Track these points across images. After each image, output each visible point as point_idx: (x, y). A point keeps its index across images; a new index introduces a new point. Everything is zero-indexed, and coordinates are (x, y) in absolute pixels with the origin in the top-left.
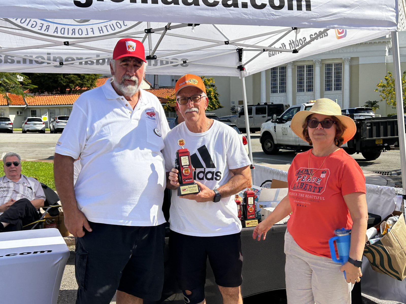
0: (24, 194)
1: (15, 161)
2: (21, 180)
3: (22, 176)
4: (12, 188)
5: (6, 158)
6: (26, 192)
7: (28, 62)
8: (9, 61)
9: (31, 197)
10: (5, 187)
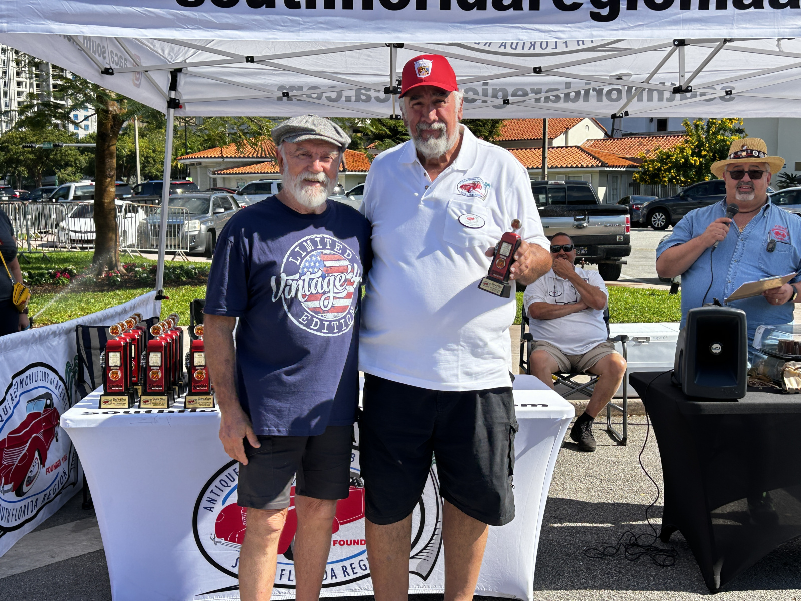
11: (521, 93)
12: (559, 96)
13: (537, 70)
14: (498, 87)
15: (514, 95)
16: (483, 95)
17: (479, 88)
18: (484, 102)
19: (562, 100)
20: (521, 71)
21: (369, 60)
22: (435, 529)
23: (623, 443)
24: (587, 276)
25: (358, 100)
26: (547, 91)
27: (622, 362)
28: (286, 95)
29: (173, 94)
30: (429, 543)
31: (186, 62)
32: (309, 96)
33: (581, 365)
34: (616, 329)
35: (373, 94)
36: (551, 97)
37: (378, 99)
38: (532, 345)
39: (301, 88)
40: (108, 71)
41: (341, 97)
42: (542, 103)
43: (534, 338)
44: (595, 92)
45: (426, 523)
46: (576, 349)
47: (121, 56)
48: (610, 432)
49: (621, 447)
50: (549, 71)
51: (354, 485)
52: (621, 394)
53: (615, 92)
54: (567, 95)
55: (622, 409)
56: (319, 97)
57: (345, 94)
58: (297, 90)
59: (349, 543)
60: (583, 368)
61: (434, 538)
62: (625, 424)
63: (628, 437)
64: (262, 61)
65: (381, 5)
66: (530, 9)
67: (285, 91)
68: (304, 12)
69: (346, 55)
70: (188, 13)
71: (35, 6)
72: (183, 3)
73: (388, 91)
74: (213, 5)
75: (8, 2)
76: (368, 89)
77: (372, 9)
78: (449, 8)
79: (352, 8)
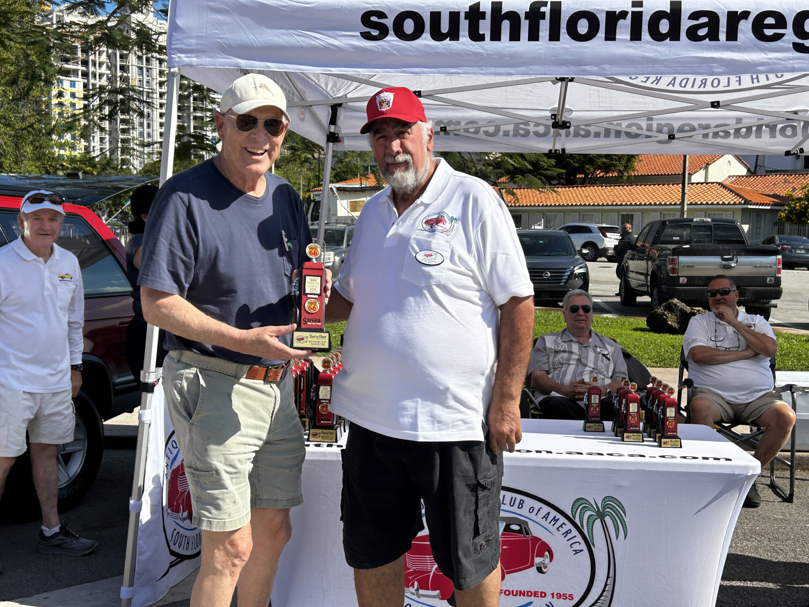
0: (596, 367)
1: (584, 304)
2: (591, 340)
3: (593, 334)
4: (576, 354)
5: (571, 298)
6: (600, 363)
7: (613, 134)
8: (582, 133)
9: (606, 373)
10: (564, 351)
11: (688, 129)
12: (729, 133)
13: (715, 105)
14: (664, 123)
15: (681, 130)
16: (647, 130)
17: (644, 124)
18: (647, 137)
19: (732, 137)
20: (698, 106)
21: (530, 95)
22: (606, 585)
23: (789, 499)
24: (753, 321)
25: (516, 134)
26: (717, 126)
27: (792, 414)
28: (444, 129)
29: (332, 127)
30: (598, 599)
31: (346, 97)
32: (466, 130)
33: (745, 415)
34: (783, 378)
35: (532, 128)
36: (720, 133)
37: (537, 134)
38: (692, 391)
39: (458, 123)
41: (499, 131)
42: (710, 139)
43: (695, 385)
44: (768, 129)
45: (596, 577)
46: (742, 398)
48: (773, 487)
49: (787, 504)
50: (728, 106)
51: (522, 533)
52: (789, 448)
53: (789, 129)
55: (790, 464)
56: (477, 132)
57: (503, 128)
58: (455, 125)
59: (515, 593)
60: (748, 418)
61: (604, 594)
62: (792, 479)
63: (795, 493)
64: (430, 96)
65: (568, 37)
66: (727, 40)
67: (443, 126)
68: (488, 45)
69: (506, 90)
70: (371, 46)
71: (224, 41)
72: (367, 36)
73: (555, 125)
74: (397, 39)
75: (198, 37)
76: (527, 124)
77: (559, 40)
78: (640, 39)
79: (538, 40)
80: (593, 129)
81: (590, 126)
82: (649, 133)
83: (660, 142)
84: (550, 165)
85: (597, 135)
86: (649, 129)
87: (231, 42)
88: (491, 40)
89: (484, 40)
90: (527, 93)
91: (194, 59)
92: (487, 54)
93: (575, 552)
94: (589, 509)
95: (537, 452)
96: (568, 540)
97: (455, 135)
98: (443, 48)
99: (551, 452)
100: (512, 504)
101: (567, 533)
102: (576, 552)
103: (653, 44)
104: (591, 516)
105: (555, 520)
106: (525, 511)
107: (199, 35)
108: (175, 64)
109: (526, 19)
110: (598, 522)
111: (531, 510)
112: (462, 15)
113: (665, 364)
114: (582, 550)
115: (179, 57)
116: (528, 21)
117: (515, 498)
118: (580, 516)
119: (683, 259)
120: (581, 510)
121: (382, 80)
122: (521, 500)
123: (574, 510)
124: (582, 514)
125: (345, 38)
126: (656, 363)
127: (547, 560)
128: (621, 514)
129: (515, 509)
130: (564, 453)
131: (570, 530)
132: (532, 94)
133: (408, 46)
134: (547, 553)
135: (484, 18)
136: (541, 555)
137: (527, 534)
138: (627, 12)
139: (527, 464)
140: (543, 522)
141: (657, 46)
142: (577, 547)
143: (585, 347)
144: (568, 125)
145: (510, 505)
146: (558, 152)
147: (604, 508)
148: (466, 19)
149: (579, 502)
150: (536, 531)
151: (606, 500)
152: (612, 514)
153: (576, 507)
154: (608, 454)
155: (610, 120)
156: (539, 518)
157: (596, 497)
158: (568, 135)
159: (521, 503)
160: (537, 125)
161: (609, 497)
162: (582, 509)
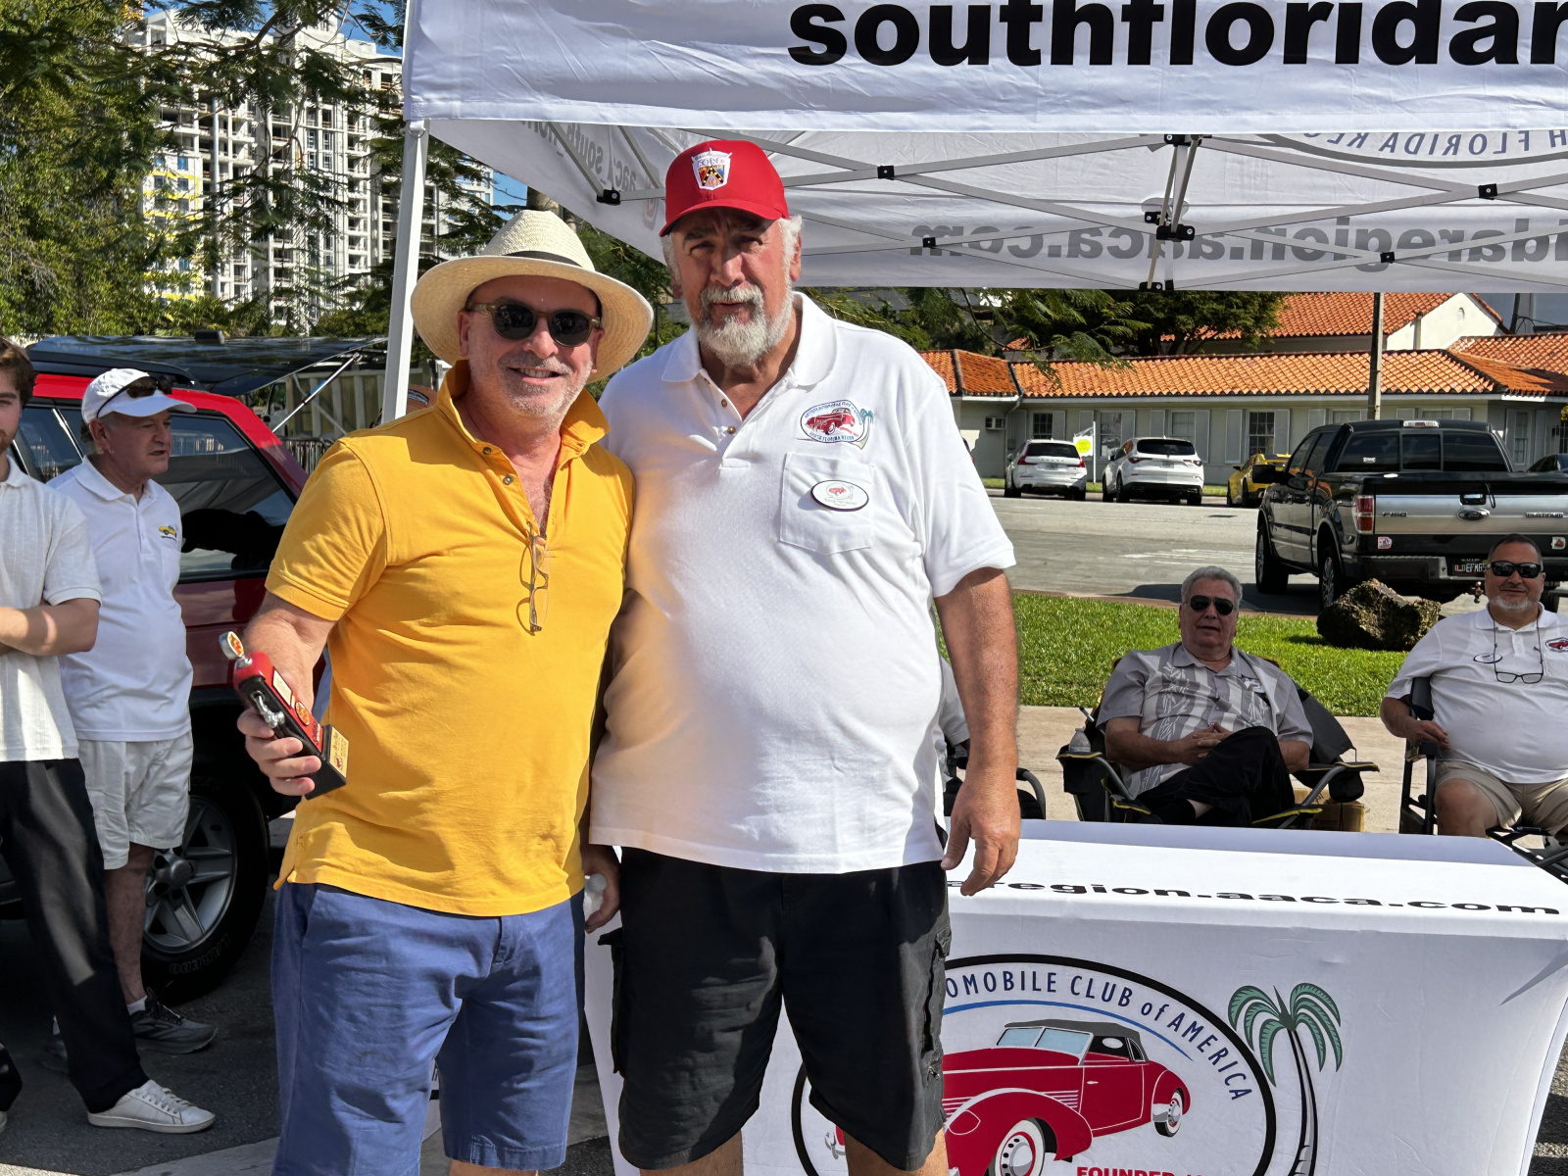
1: (1222, 595)
2: (1233, 664)
3: (1235, 654)
4: (1205, 688)
5: (1197, 582)
6: (1253, 709)
8: (1208, 249)
11: (1420, 240)
12: (1503, 249)
13: (1488, 192)
14: (1370, 229)
15: (1405, 243)
16: (1337, 243)
17: (1330, 230)
18: (1338, 257)
19: (1509, 255)
20: (1452, 194)
21: (1103, 175)
22: (1297, 1161)
25: (1074, 252)
26: (1477, 236)
28: (930, 243)
32: (975, 245)
35: (1106, 240)
36: (1484, 250)
37: (1116, 252)
38: (1437, 766)
39: (958, 230)
40: (609, 198)
41: (1040, 246)
42: (1465, 257)
45: (1277, 1147)
47: (626, 169)
50: (1513, 194)
51: (1127, 1055)
54: (1519, 246)
56: (996, 248)
58: (952, 234)
64: (910, 176)
65: (1209, 55)
66: (1533, 61)
67: (927, 236)
68: (1047, 72)
69: (1056, 165)
70: (810, 76)
71: (516, 66)
72: (801, 56)
73: (1164, 234)
74: (863, 61)
75: (464, 60)
76: (1096, 232)
77: (1190, 63)
78: (1354, 59)
79: (1148, 63)
80: (1228, 242)
81: (1221, 234)
82: (1340, 250)
83: (1364, 268)
84: (1122, 314)
85: (1237, 254)
86: (1342, 240)
87: (532, 69)
88: (1053, 62)
89: (1038, 62)
90: (1101, 170)
91: (457, 104)
92: (1045, 91)
93: (1234, 1095)
94: (1264, 1008)
95: (1159, 892)
96: (1220, 1071)
97: (953, 254)
98: (957, 80)
99: (1186, 894)
100: (1107, 997)
101: (1220, 1057)
102: (1238, 1094)
103: (1383, 71)
104: (1268, 1022)
105: (1195, 1029)
106: (1133, 1011)
107: (469, 55)
108: (419, 115)
109: (1124, 20)
110: (1282, 1036)
111: (1147, 1008)
112: (995, 14)
113: (1359, 710)
114: (1250, 1091)
115: (428, 100)
116: (1127, 24)
117: (1114, 986)
118: (1245, 1021)
119: (1384, 501)
120: (1247, 1011)
121: (813, 146)
122: (1126, 989)
123: (1235, 1010)
124: (1250, 1018)
125: (758, 60)
126: (1342, 707)
127: (1178, 1110)
128: (1329, 1020)
129: (1113, 1006)
130: (1214, 894)
131: (1225, 1049)
132: (1108, 172)
133: (886, 76)
134: (1176, 1096)
135: (1039, 19)
136: (1164, 1098)
137: (1138, 1056)
138: (1330, 6)
139: (1138, 918)
140: (1170, 1033)
141: (1389, 74)
142: (1238, 1084)
143: (1220, 677)
144: (1189, 232)
145: (1103, 998)
146: (1158, 287)
147: (1295, 1008)
148: (1002, 20)
149: (1247, 996)
150: (1155, 1051)
151: (1299, 991)
152: (1311, 1019)
153: (1239, 1003)
154: (1304, 899)
155: (1263, 226)
156: (1161, 1026)
157: (1280, 986)
158: (1178, 254)
159: (1126, 995)
160: (1118, 232)
161: (1306, 984)
162: (1250, 1008)
